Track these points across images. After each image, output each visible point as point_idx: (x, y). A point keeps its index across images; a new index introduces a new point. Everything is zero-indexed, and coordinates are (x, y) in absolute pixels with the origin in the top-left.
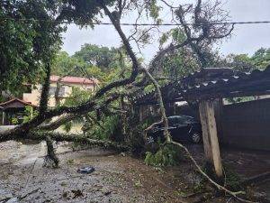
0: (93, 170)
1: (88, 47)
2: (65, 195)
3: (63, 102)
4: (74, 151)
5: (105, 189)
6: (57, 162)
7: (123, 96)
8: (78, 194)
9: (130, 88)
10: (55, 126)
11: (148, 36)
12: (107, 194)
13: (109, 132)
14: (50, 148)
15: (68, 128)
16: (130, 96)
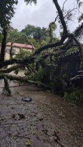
0: (31, 100)
1: (29, 26)
2: (14, 117)
3: (14, 57)
4: (20, 86)
5: (39, 115)
6: (10, 92)
7: (52, 55)
8: (22, 117)
9: (56, 50)
10: (10, 70)
11: (71, 15)
12: (40, 120)
13: (40, 77)
14: (6, 84)
15: (17, 73)
16: (56, 56)
